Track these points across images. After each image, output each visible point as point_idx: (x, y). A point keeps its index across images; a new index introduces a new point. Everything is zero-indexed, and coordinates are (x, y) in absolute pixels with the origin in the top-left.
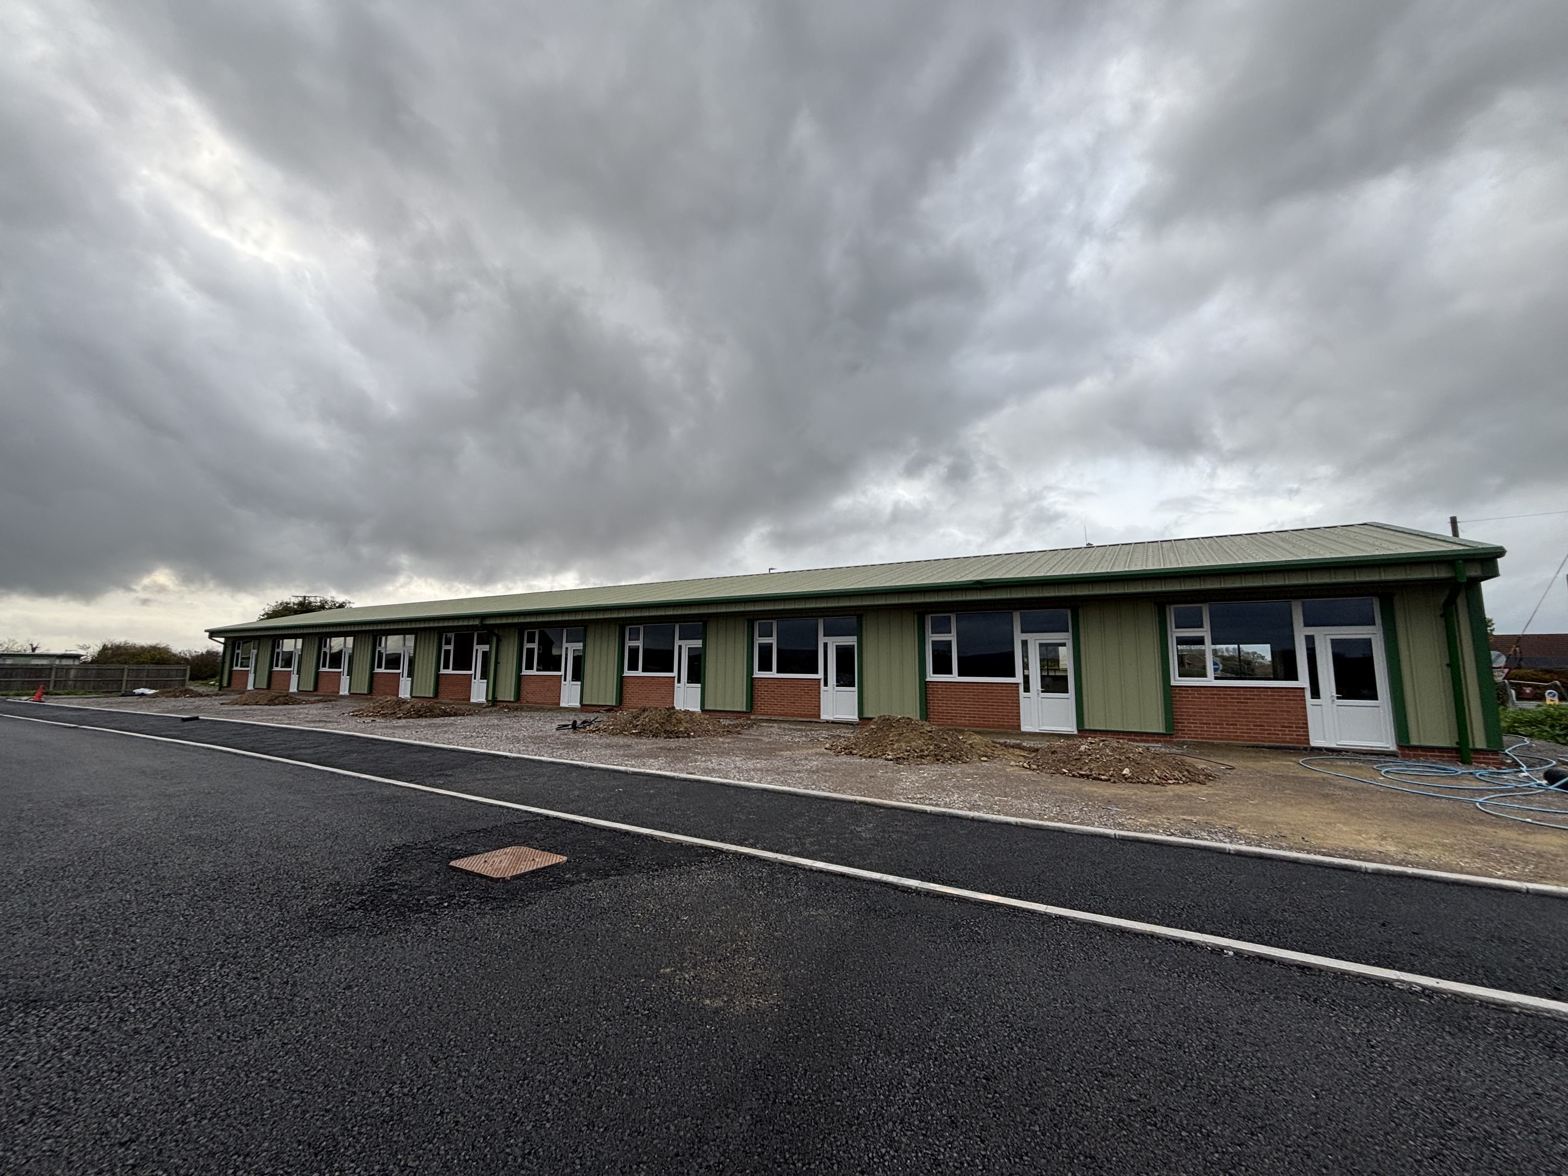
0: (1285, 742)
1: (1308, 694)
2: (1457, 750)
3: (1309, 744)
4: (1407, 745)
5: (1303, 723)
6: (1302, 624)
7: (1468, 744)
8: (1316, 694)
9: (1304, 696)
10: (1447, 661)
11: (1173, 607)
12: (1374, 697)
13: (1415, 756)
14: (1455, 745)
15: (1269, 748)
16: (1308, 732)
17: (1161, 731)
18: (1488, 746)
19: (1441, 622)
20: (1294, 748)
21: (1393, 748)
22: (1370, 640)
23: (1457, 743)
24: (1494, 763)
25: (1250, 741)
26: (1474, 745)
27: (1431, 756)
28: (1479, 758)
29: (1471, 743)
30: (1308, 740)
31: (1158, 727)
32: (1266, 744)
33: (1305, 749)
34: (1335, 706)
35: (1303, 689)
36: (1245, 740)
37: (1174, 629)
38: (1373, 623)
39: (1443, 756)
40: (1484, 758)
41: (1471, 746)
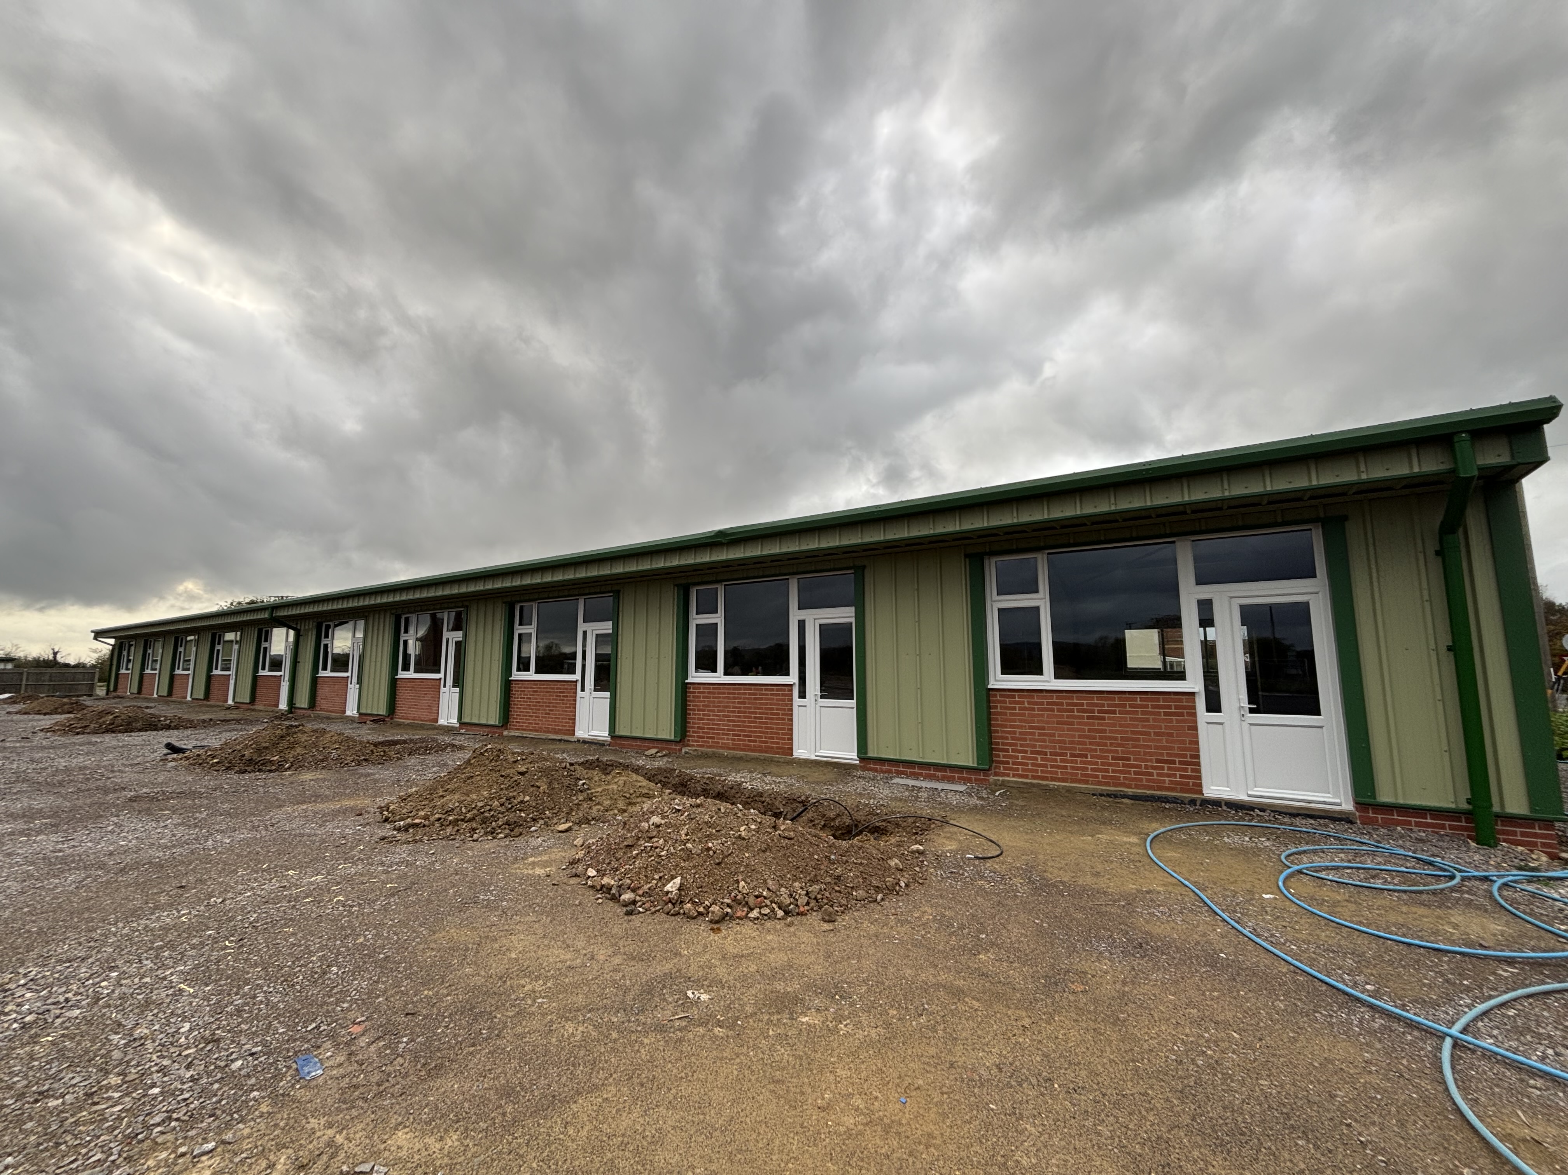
0: (1160, 788)
1: (1201, 703)
2: (1469, 815)
3: (1201, 793)
4: (1372, 801)
5: (1192, 756)
6: (1193, 580)
7: (1491, 805)
8: (1214, 705)
9: (1194, 708)
10: (1446, 639)
11: (994, 560)
12: (1315, 710)
13: (1386, 824)
14: (1465, 806)
15: (1134, 797)
16: (1199, 771)
17: (971, 764)
18: (1532, 809)
19: (1436, 566)
20: (1175, 801)
21: (1347, 805)
22: (1306, 605)
23: (1469, 802)
24: (1544, 845)
25: (1107, 784)
26: (1502, 805)
27: (1418, 824)
28: (1514, 833)
29: (1495, 799)
30: (1200, 785)
31: (966, 757)
32: (1130, 791)
33: (1193, 802)
34: (1245, 726)
35: (1193, 694)
36: (1099, 783)
37: (995, 597)
38: (1311, 574)
39: (1443, 827)
40: (1523, 834)
41: (1496, 808)
